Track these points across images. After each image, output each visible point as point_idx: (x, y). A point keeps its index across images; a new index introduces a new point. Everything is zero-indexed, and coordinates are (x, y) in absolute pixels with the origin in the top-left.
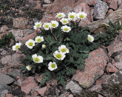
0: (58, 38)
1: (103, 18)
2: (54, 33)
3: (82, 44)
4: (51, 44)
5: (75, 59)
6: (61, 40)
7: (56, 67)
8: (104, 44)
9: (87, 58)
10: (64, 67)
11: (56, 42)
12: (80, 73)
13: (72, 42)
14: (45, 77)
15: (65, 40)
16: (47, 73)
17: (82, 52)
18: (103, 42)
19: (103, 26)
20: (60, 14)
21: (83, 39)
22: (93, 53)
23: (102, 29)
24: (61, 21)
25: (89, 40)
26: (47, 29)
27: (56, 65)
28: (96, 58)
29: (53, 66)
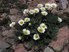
0: (39, 20)
1: (65, 8)
2: (36, 17)
3: (54, 23)
4: (34, 23)
5: (51, 33)
6: (41, 21)
7: (39, 38)
8: (67, 24)
9: (58, 32)
10: (43, 38)
11: (37, 22)
12: (54, 42)
13: (48, 22)
14: (31, 44)
15: (43, 21)
16: (32, 42)
17: (54, 28)
18: (67, 23)
19: (66, 13)
20: (40, 5)
21: (54, 20)
22: (61, 29)
23: (65, 15)
24: (40, 9)
25: (59, 20)
26: (32, 14)
28: (64, 32)
29: (37, 37)
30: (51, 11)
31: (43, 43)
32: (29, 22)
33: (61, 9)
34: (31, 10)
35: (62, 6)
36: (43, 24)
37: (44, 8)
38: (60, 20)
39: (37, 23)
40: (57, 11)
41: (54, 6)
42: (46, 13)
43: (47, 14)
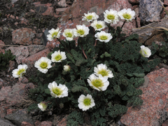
0: (89, 54)
1: (157, 19)
2: (82, 47)
3: (130, 61)
4: (78, 64)
5: (123, 88)
6: (95, 56)
7: (93, 104)
8: (165, 61)
9: (142, 85)
10: (105, 102)
11: (86, 61)
12: (134, 113)
13: (114, 59)
14: (72, 121)
15: (102, 57)
16: (75, 114)
17: (131, 75)
18: (163, 58)
19: (159, 33)
20: (89, 14)
21: (130, 53)
22: (151, 76)
23: (157, 37)
24: (92, 25)
25: (143, 54)
26: (71, 39)
27: (93, 101)
28: (158, 84)
29: (87, 102)
30: (119, 29)
31: (104, 117)
32: (63, 63)
33: (147, 23)
34: (67, 31)
35: (147, 15)
36: (102, 67)
37: (101, 23)
38: (146, 52)
39: (86, 63)
40: (134, 29)
41: (126, 16)
42: (109, 37)
43: (111, 37)
